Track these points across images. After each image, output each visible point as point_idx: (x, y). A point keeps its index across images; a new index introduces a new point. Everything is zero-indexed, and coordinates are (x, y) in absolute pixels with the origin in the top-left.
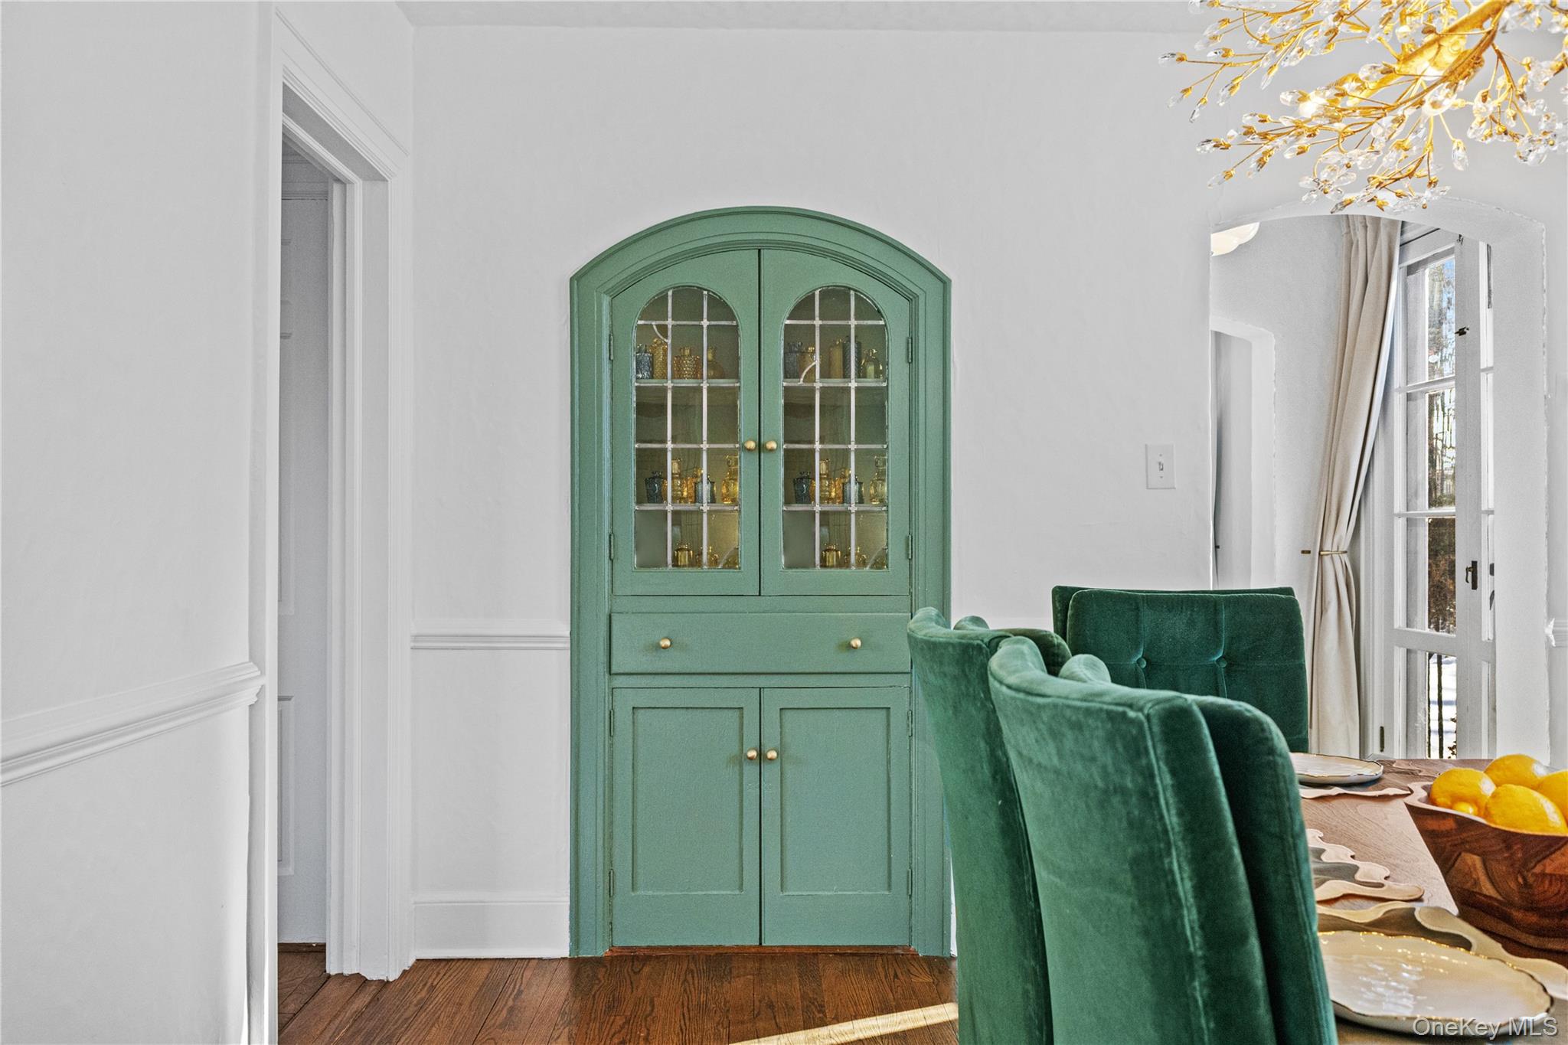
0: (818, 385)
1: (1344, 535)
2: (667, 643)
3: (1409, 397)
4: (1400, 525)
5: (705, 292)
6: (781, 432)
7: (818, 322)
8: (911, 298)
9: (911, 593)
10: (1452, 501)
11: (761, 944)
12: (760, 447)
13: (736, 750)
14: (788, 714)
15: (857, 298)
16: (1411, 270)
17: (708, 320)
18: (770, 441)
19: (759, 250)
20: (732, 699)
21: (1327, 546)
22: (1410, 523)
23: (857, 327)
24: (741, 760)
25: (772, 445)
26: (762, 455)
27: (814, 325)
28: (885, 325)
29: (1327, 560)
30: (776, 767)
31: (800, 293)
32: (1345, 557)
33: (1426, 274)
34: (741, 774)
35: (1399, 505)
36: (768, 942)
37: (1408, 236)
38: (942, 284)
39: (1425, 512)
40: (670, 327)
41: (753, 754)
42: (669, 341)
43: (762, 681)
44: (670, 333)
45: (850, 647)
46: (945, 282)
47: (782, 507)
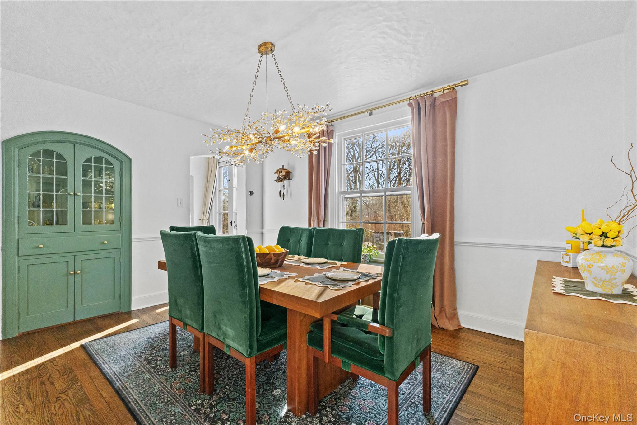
0: (93, 180)
1: (207, 216)
2: (42, 246)
3: (219, 191)
4: (218, 214)
5: (55, 152)
6: (82, 191)
7: (93, 164)
8: (121, 162)
9: (121, 230)
10: (227, 210)
11: (74, 320)
12: (75, 194)
13: (65, 272)
14: (83, 262)
15: (105, 160)
16: (220, 167)
17: (56, 159)
18: (78, 192)
19: (74, 144)
20: (66, 259)
21: (204, 219)
22: (219, 214)
23: (105, 167)
24: (68, 274)
25: (79, 194)
26: (75, 196)
27: (92, 165)
28: (113, 167)
29: (204, 221)
30: (80, 275)
31: (88, 157)
32: (207, 221)
33: (222, 168)
34: (68, 279)
35: (218, 211)
36: (76, 319)
37: (220, 161)
38: (129, 160)
39: (222, 212)
40: (42, 160)
41: (72, 272)
42: (41, 164)
43: (74, 254)
44: (41, 162)
45: (103, 243)
46: (130, 160)
47: (82, 210)
